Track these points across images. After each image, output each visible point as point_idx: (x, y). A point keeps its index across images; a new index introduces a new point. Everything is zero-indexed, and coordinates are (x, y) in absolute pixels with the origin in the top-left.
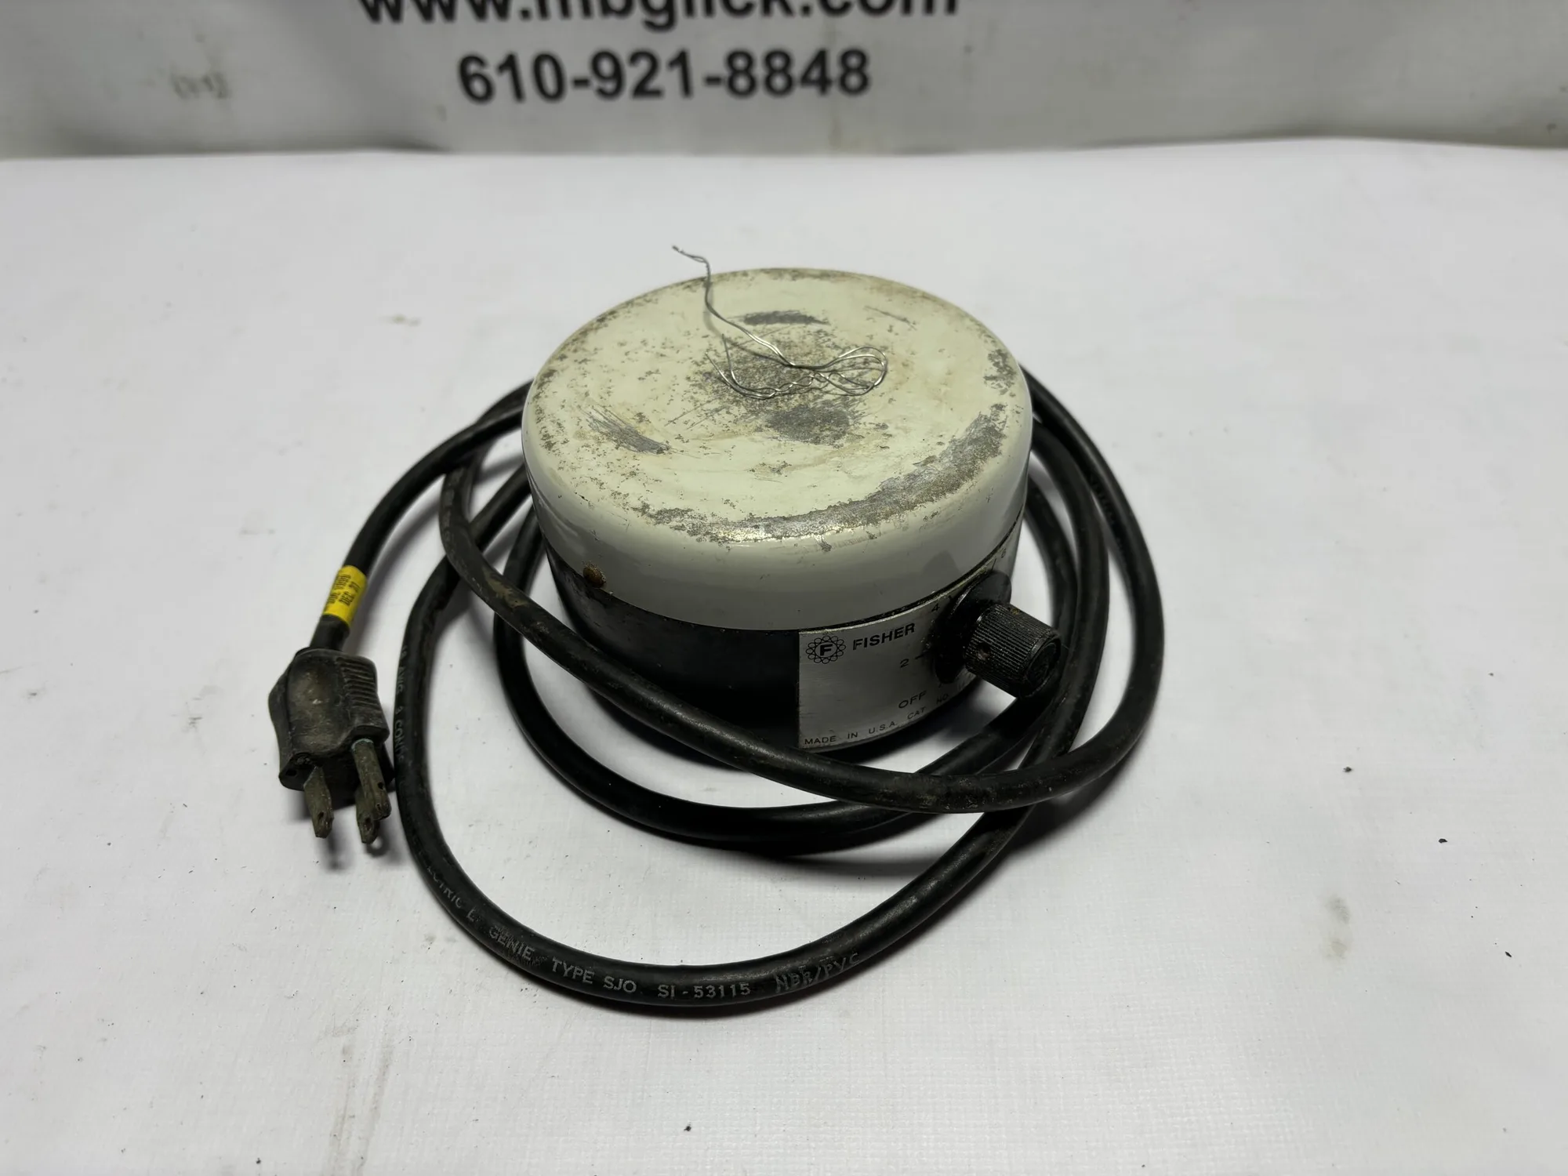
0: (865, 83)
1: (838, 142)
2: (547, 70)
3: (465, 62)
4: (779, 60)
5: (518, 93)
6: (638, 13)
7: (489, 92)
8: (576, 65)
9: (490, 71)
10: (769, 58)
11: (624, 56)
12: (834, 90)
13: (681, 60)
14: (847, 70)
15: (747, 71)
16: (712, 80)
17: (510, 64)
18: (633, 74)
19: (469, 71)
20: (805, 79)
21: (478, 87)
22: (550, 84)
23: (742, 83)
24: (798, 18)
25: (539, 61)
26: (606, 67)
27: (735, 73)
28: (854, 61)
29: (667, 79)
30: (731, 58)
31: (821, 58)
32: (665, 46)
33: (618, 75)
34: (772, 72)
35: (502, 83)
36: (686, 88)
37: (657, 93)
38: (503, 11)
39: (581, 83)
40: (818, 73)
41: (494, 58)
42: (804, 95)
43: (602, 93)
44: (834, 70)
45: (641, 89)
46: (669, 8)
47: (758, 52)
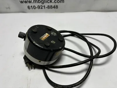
0: (58, 8)
1: (56, 12)
2: (34, 7)
3: (28, 6)
4: (51, 6)
5: (32, 9)
6: (41, 3)
7: (30, 8)
8: (36, 6)
9: (30, 7)
11: (40, 6)
12: (55, 8)
13: (44, 6)
14: (56, 7)
15: (49, 7)
16: (47, 8)
17: (32, 6)
18: (41, 7)
19: (28, 7)
20: (53, 7)
21: (29, 8)
23: (49, 8)
24: (53, 3)
26: (39, 7)
27: (48, 7)
31: (54, 6)
32: (43, 5)
33: (40, 7)
34: (51, 7)
35: (31, 8)
36: (45, 8)
38: (31, 3)
39: (37, 8)
40: (54, 7)
41: (30, 6)
42: (53, 9)
44: (55, 7)
45: (41, 8)
46: (43, 2)
47: (50, 6)
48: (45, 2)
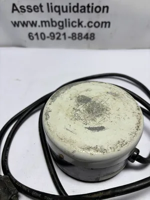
0: (94, 38)
1: (89, 47)
2: (43, 35)
3: (30, 33)
4: (80, 34)
5: (38, 38)
6: (58, 26)
7: (33, 38)
8: (47, 34)
9: (33, 35)
10: (79, 34)
11: (55, 33)
12: (89, 39)
13: (64, 34)
15: (75, 36)
16: (69, 37)
17: (37, 34)
18: (56, 36)
19: (30, 36)
20: (84, 37)
21: (31, 38)
22: (43, 37)
23: (74, 38)
24: (84, 28)
25: (41, 34)
26: (52, 35)
27: (73, 36)
28: (92, 35)
29: (62, 37)
30: (73, 34)
31: (87, 34)
32: (62, 32)
33: (54, 36)
34: (79, 36)
35: (35, 37)
36: (65, 38)
37: (60, 39)
38: (35, 25)
39: (48, 37)
40: (86, 37)
41: (34, 33)
42: (84, 40)
43: (52, 39)
44: (89, 36)
45: (58, 38)
46: (63, 26)
47: (77, 33)
48: (66, 26)
